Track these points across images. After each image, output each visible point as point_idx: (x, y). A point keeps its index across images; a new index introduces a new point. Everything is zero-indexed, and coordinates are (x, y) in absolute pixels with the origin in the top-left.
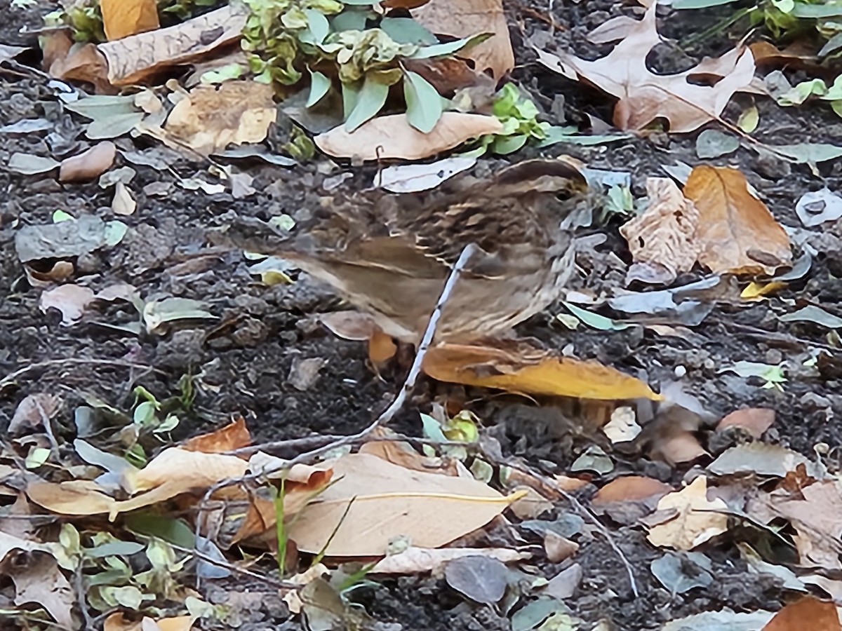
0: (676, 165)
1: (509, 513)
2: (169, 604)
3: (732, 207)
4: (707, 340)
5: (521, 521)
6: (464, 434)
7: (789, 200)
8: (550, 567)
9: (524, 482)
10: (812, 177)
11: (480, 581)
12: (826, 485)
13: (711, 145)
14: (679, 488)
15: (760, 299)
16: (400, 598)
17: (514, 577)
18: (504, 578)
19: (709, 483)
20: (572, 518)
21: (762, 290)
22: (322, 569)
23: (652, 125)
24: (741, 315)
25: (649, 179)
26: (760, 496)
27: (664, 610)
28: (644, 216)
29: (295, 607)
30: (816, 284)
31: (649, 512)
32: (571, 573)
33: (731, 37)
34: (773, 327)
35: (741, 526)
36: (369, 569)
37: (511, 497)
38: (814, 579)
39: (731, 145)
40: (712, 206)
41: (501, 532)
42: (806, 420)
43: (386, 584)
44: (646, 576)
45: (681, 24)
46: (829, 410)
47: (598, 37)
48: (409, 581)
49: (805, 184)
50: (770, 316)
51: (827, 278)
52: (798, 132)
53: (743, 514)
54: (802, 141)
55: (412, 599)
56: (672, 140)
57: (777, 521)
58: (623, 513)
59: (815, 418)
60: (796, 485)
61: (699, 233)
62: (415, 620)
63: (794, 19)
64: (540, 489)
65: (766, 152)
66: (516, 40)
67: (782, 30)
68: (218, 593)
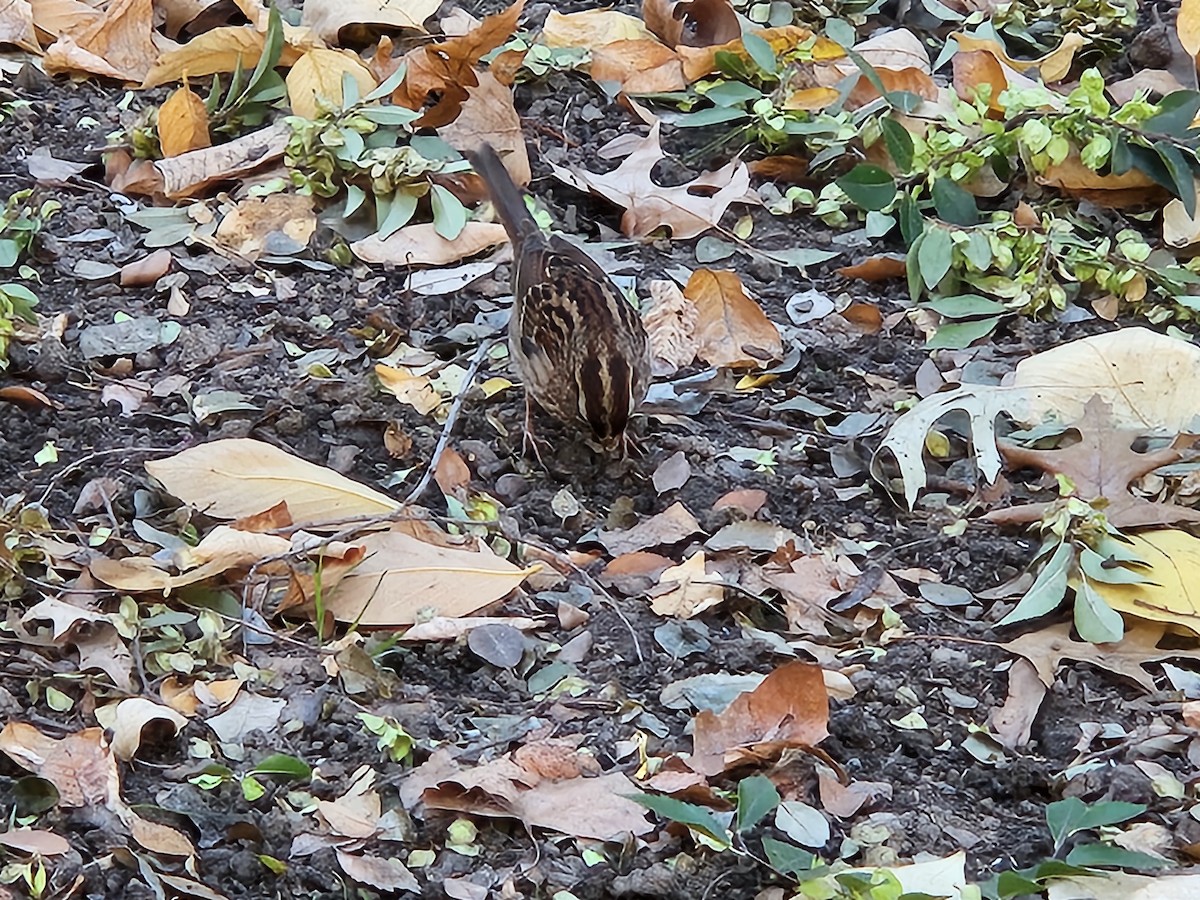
0: (678, 269)
1: (525, 585)
2: (219, 669)
3: (728, 307)
4: (706, 428)
5: (536, 593)
6: (485, 514)
7: (781, 300)
8: (563, 634)
9: (539, 557)
10: (802, 279)
11: (499, 647)
12: (813, 559)
13: (709, 251)
14: (680, 562)
15: (754, 390)
16: (427, 663)
17: (531, 643)
18: (521, 644)
19: (707, 558)
20: (582, 589)
21: (757, 382)
22: (357, 636)
23: (654, 233)
24: (736, 404)
25: (654, 281)
26: (754, 569)
27: (667, 673)
28: (649, 315)
29: (332, 670)
30: (804, 376)
31: (652, 584)
32: (583, 639)
33: (728, 152)
34: (766, 416)
35: (736, 596)
36: (400, 636)
37: (527, 570)
38: (801, 645)
39: (728, 250)
40: (710, 305)
41: (519, 602)
42: (795, 500)
43: (415, 650)
44: (651, 643)
45: (682, 140)
46: (816, 491)
47: (607, 152)
48: (435, 647)
49: (795, 286)
50: (762, 406)
51: (814, 371)
52: (787, 238)
53: (738, 586)
54: (792, 247)
55: (438, 663)
56: (674, 246)
57: (769, 592)
58: (628, 585)
59: (803, 498)
60: (785, 559)
61: (698, 330)
62: (441, 683)
63: (784, 136)
64: (553, 564)
65: (759, 257)
66: (533, 155)
67: (774, 146)
68: (263, 659)
